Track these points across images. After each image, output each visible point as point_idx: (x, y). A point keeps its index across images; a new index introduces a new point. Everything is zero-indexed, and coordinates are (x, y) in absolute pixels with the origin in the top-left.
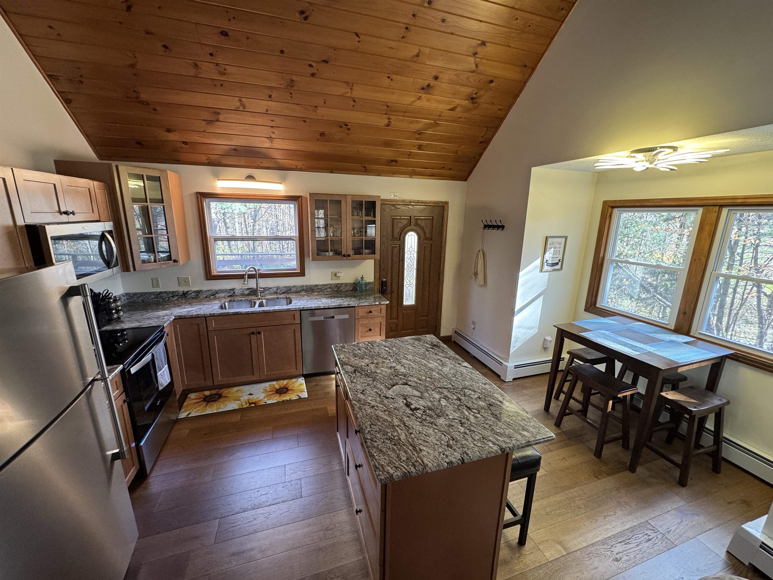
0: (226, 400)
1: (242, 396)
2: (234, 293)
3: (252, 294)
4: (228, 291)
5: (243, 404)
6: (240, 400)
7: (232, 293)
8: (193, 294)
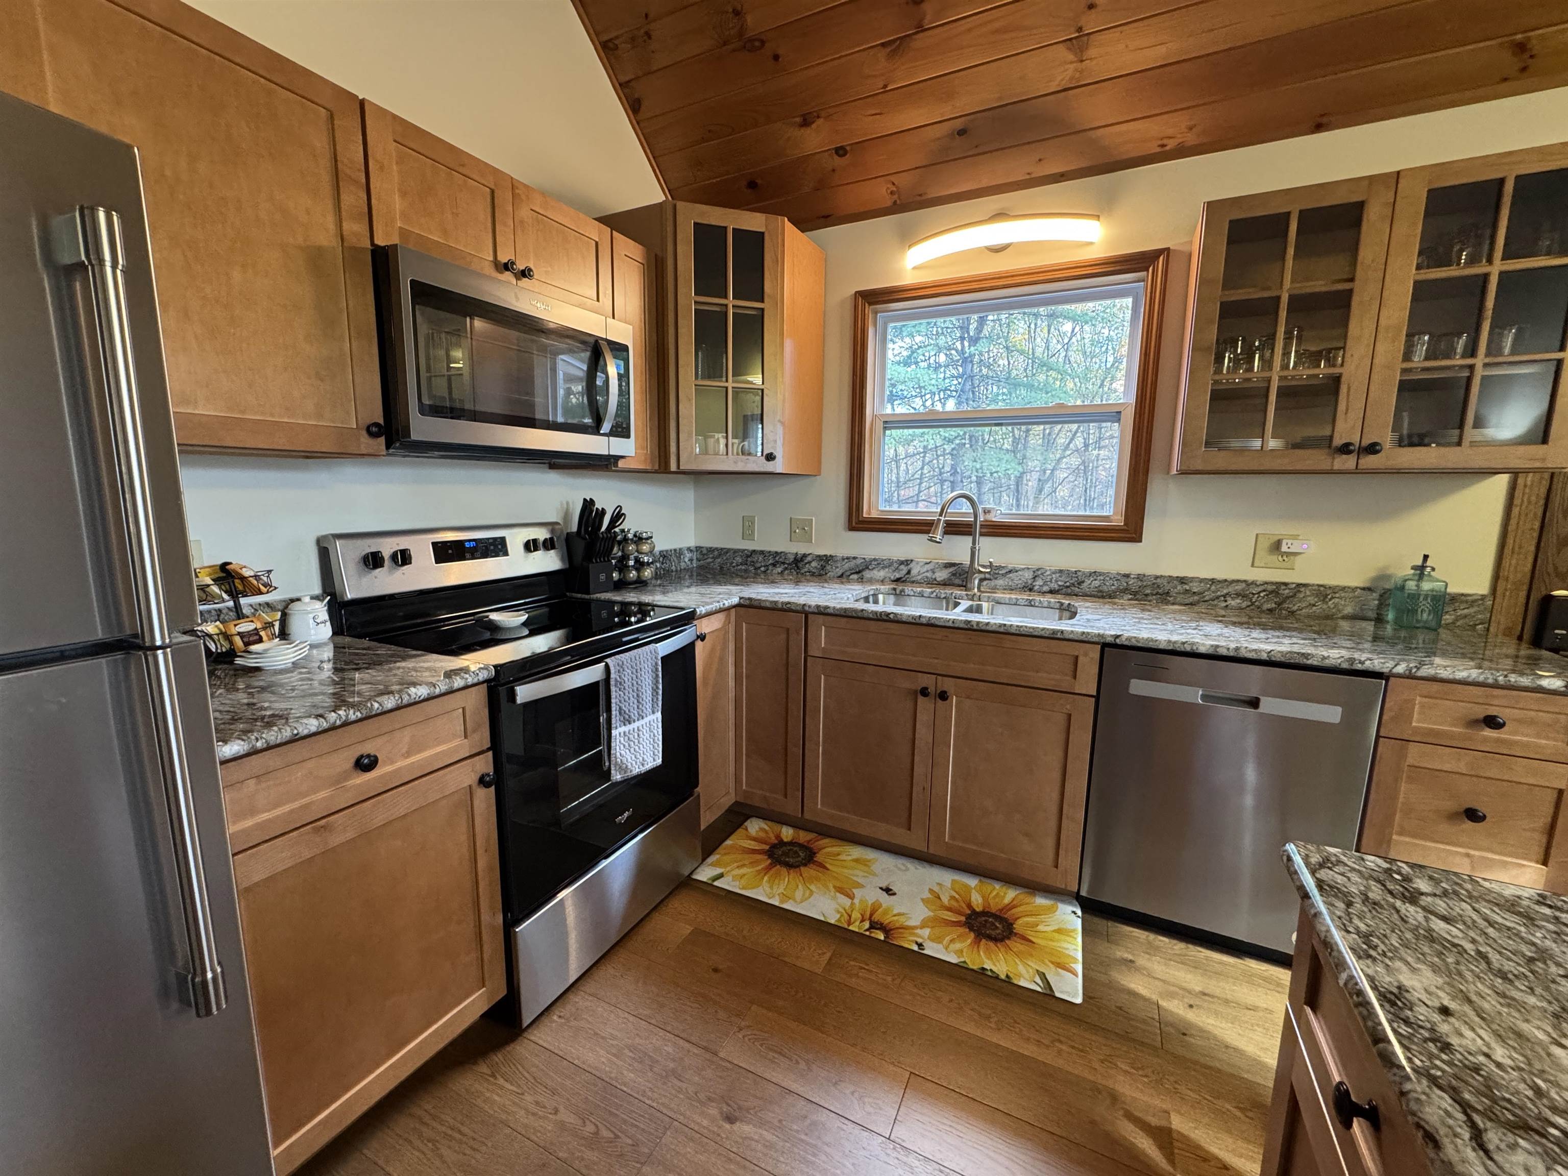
0: (818, 879)
1: (863, 886)
2: (909, 572)
3: (957, 581)
4: (896, 565)
5: (856, 915)
6: (851, 897)
7: (904, 572)
8: (814, 564)
